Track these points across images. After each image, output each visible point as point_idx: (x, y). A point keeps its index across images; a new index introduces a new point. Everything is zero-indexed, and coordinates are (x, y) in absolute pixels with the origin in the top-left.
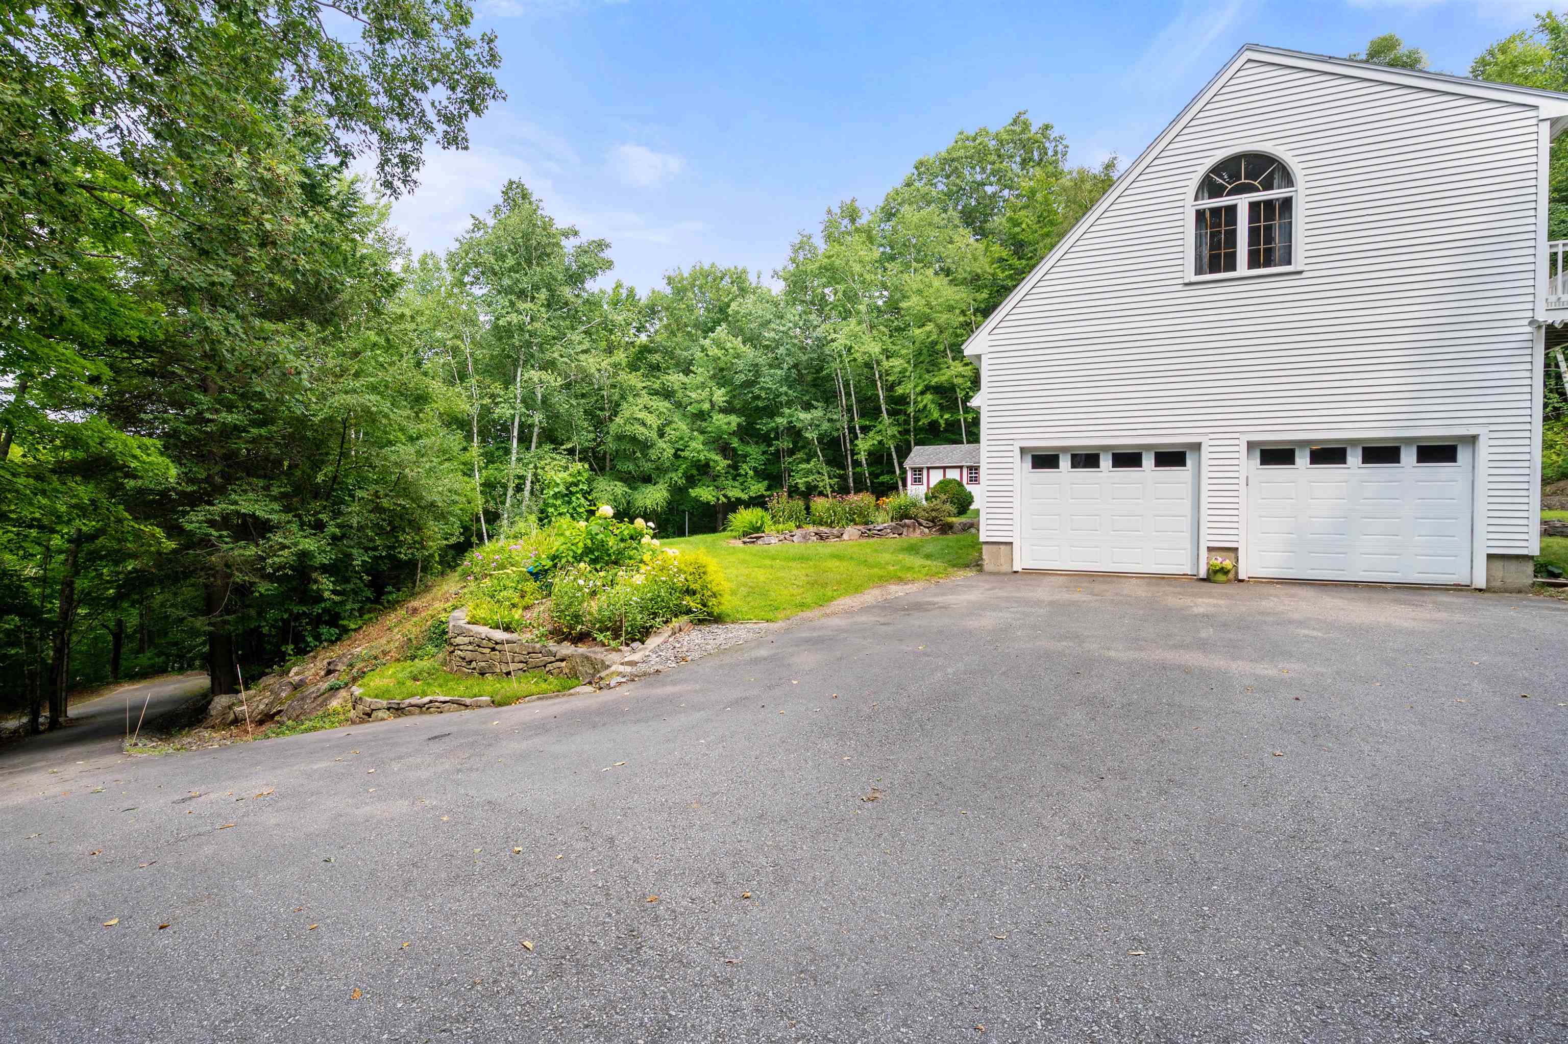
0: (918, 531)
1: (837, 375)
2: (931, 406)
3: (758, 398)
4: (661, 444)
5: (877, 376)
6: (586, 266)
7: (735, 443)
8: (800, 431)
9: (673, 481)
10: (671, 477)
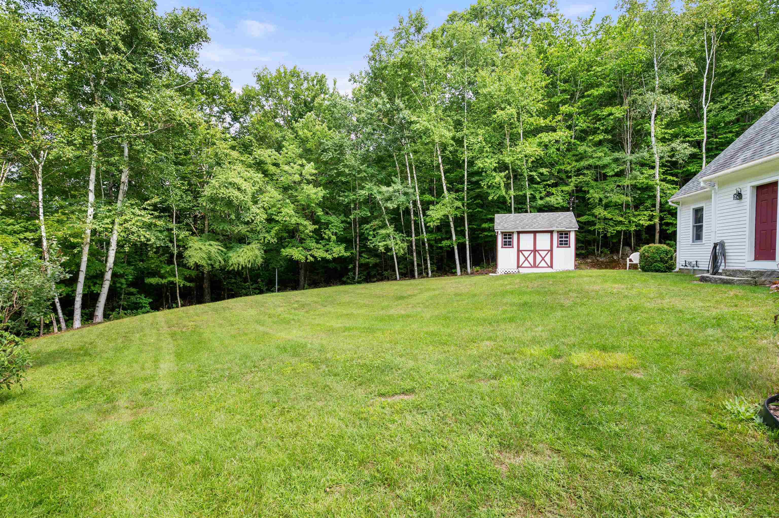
3: (342, 173)
4: (254, 209)
5: (440, 160)
7: (320, 212)
8: (377, 202)
9: (266, 241)
10: (265, 238)
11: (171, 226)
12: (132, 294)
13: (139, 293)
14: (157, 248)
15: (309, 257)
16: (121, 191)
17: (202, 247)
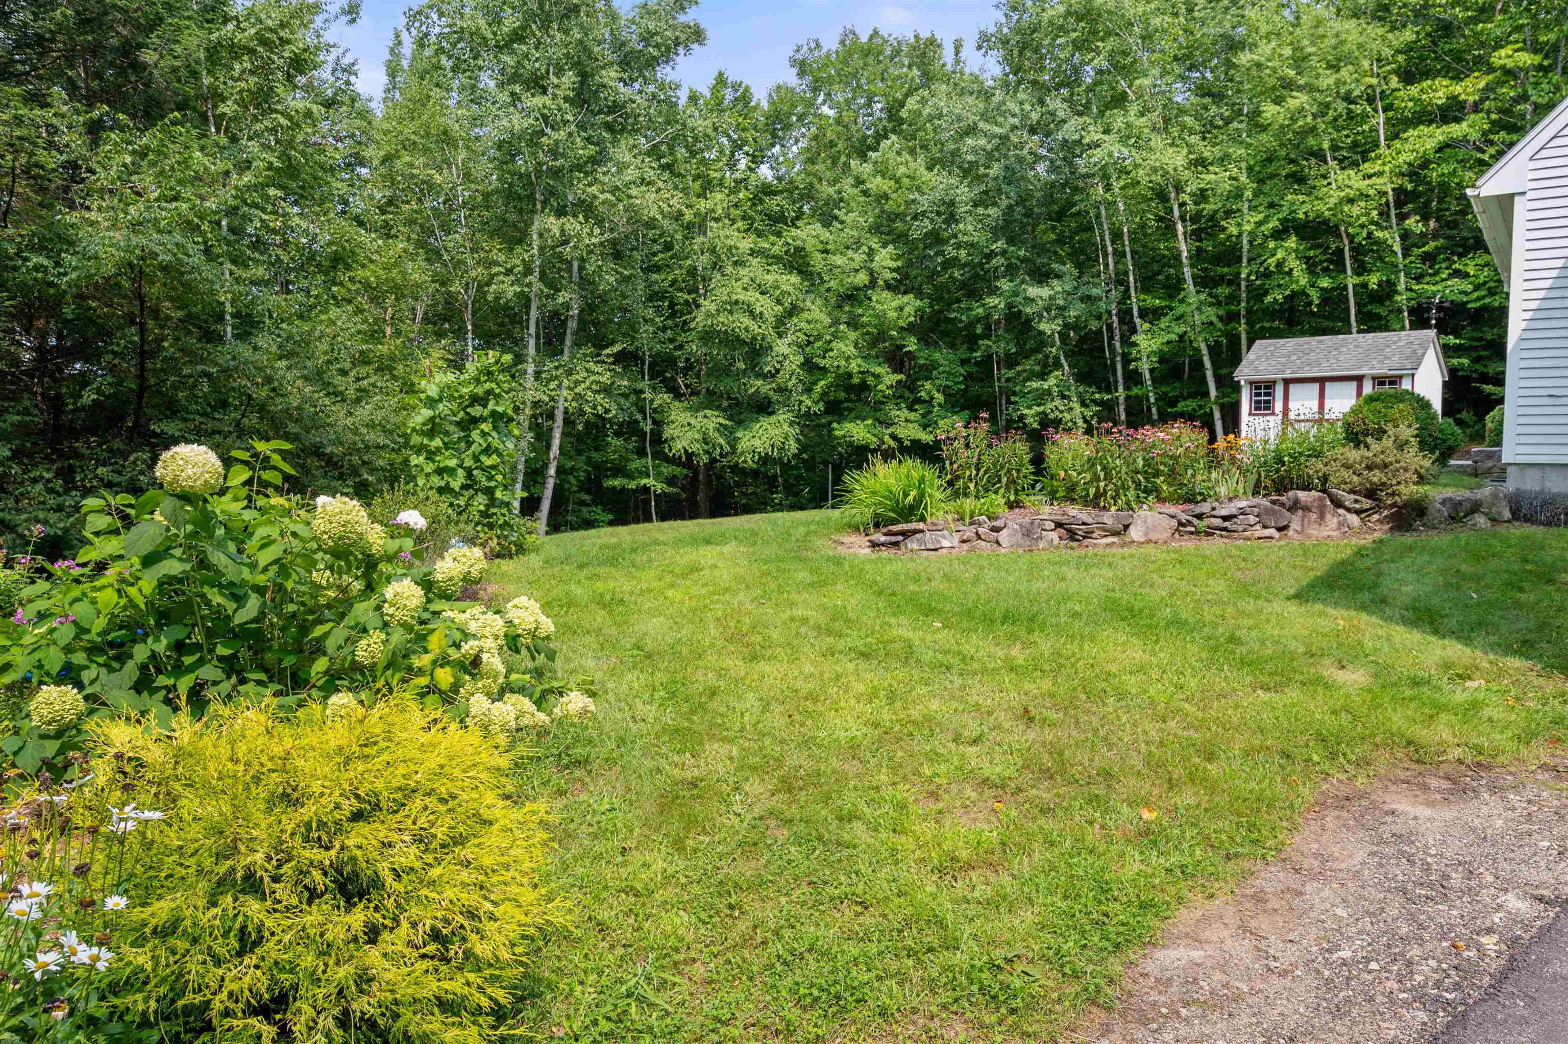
0: (1332, 521)
1: (1098, 216)
2: (1293, 263)
3: (953, 262)
4: (781, 346)
5: (1176, 213)
6: (653, 35)
7: (911, 343)
8: (1028, 321)
9: (804, 409)
10: (801, 402)
11: (640, 385)
12: (583, 503)
13: (595, 503)
14: (621, 425)
15: (887, 438)
16: (568, 331)
17: (693, 421)
